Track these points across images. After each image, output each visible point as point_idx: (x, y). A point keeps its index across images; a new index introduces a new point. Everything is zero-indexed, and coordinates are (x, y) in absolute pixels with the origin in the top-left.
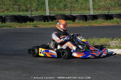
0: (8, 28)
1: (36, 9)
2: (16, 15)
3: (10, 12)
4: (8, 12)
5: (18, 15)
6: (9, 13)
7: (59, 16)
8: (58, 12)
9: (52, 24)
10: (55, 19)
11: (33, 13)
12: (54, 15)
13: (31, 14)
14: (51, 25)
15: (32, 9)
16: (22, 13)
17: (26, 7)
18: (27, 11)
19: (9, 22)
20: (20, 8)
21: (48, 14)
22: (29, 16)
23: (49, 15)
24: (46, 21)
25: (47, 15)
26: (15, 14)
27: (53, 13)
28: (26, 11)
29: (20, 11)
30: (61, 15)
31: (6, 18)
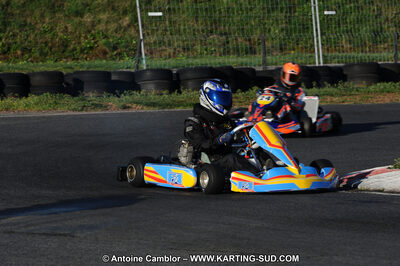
0: (188, 109)
1: (281, 45)
2: (214, 66)
3: (195, 58)
4: (188, 57)
5: (221, 68)
6: (190, 61)
7: (356, 68)
8: (353, 54)
9: (332, 95)
10: (344, 78)
11: (269, 58)
12: (342, 65)
13: (265, 62)
14: (329, 98)
15: (268, 44)
16: (235, 60)
17: (250, 40)
18: (251, 51)
19: (193, 90)
20: (228, 42)
21: (319, 62)
22: (259, 69)
23: (322, 64)
24: (314, 84)
25: (317, 65)
26: (212, 61)
27: (338, 57)
28: (247, 53)
29: (226, 52)
30: (362, 64)
31: (182, 78)
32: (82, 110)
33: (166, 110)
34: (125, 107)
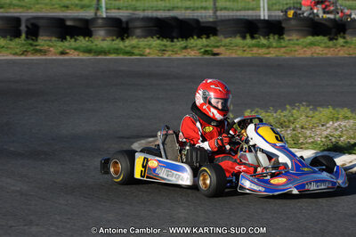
0: (121, 57)
25: (262, 18)
31: (131, 25)
32: (22, 54)
33: (100, 57)
34: (63, 53)
